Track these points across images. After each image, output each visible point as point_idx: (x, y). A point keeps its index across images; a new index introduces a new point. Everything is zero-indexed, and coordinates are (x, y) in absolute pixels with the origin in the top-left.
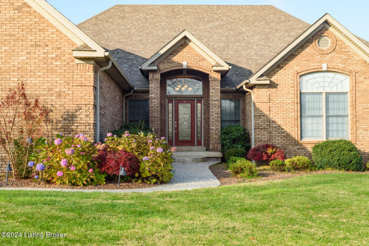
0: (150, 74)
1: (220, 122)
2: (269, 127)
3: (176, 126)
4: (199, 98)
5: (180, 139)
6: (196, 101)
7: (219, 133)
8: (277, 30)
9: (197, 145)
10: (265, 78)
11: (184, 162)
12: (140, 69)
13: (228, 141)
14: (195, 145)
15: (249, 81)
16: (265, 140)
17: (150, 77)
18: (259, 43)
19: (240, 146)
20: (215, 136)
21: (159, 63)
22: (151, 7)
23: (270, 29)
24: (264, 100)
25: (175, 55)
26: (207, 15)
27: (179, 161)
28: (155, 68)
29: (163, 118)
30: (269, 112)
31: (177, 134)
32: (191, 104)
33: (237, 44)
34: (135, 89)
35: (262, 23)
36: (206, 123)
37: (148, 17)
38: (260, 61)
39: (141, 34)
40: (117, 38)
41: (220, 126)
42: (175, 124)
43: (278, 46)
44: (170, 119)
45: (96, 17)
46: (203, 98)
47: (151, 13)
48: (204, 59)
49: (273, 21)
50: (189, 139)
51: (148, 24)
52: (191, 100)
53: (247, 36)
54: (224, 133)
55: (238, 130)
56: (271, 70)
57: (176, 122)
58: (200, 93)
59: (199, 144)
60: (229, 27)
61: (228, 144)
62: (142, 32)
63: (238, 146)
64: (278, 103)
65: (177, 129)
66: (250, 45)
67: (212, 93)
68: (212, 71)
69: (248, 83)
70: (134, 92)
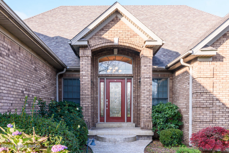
0: (80, 51)
1: (152, 100)
2: (212, 106)
3: (107, 103)
4: (129, 77)
5: (111, 115)
6: (126, 79)
7: (151, 111)
8: (194, 22)
9: (127, 122)
10: (210, 48)
11: (115, 142)
12: (70, 44)
13: (161, 119)
14: (124, 121)
15: (193, 51)
16: (207, 121)
17: (80, 54)
18: (180, 30)
19: (174, 126)
20: (146, 114)
21: (90, 39)
22: (88, 7)
23: (187, 20)
24: (207, 74)
25: (107, 31)
26: (134, 11)
27: (110, 141)
28: (86, 43)
29: (95, 96)
30: (212, 89)
31: (108, 111)
32: (122, 82)
33: (162, 31)
34: (68, 68)
35: (181, 16)
36: (136, 101)
37: (85, 13)
38: (184, 44)
39: (78, 25)
40: (57, 28)
41: (151, 104)
42: (106, 102)
43: (198, 33)
44: (102, 97)
45: (43, 14)
46: (133, 77)
47: (88, 11)
48: (135, 35)
49: (189, 15)
50: (119, 115)
51: (85, 18)
52: (121, 78)
53: (169, 26)
54: (157, 111)
55: (171, 108)
56: (215, 40)
57: (107, 100)
58: (130, 72)
59: (129, 120)
60: (153, 19)
61: (162, 123)
62: (80, 23)
63: (171, 125)
64: (223, 79)
65: (108, 106)
66: (173, 32)
67: (144, 70)
68: (144, 47)
69: (191, 54)
70: (67, 71)
